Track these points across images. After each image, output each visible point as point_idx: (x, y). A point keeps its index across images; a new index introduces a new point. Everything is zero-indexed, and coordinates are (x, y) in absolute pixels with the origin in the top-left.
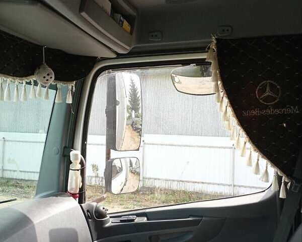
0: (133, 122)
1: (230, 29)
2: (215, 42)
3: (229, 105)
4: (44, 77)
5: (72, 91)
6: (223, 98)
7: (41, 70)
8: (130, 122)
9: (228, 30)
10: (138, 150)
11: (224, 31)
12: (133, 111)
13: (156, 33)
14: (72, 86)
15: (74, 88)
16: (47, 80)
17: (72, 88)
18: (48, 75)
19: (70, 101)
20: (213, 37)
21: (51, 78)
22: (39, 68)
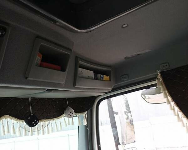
0: (130, 120)
1: (167, 64)
2: (160, 74)
3: (179, 111)
4: (69, 114)
5: (86, 117)
6: (174, 107)
7: (67, 111)
8: (128, 121)
9: (166, 65)
10: (135, 142)
11: (164, 66)
12: (129, 113)
13: (124, 76)
14: (85, 115)
15: (86, 115)
16: (71, 115)
17: (86, 116)
18: (71, 112)
19: (85, 123)
20: (158, 71)
21: (73, 114)
22: (66, 110)
